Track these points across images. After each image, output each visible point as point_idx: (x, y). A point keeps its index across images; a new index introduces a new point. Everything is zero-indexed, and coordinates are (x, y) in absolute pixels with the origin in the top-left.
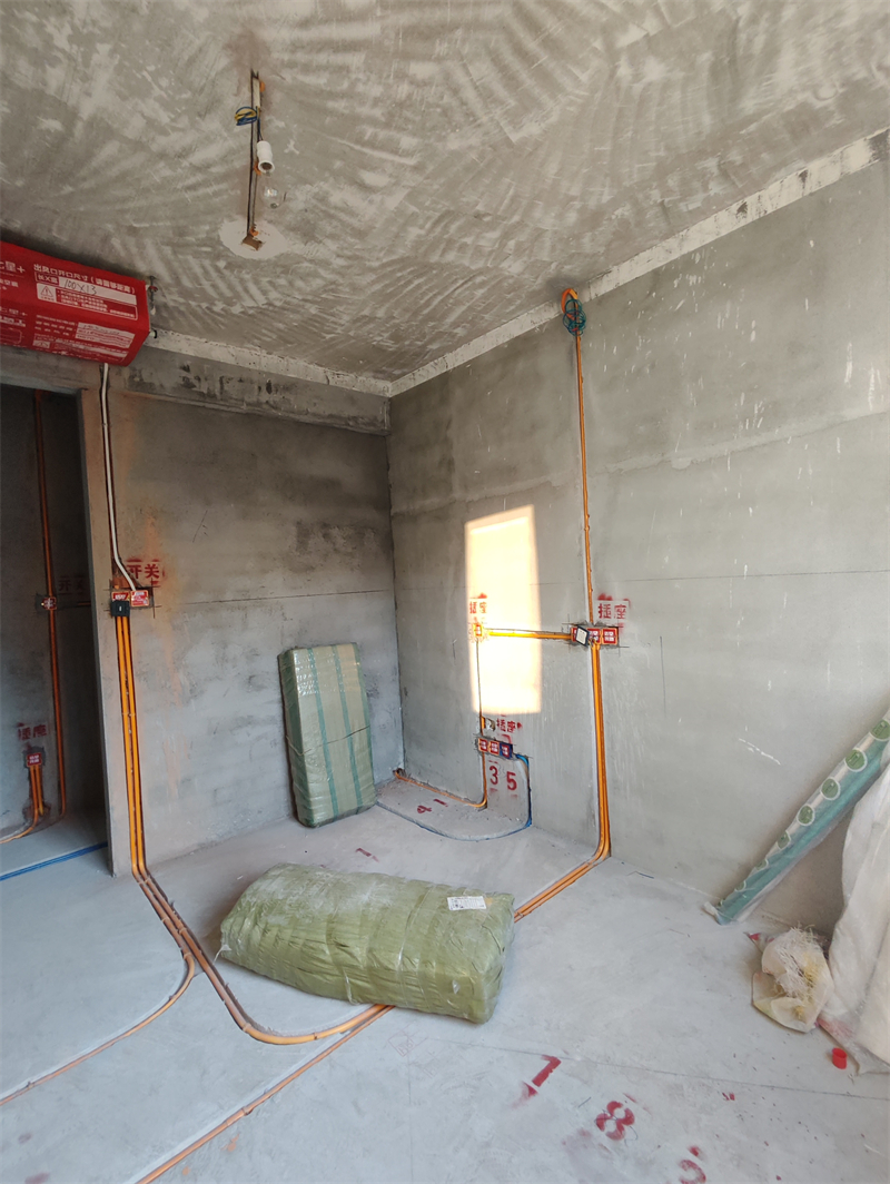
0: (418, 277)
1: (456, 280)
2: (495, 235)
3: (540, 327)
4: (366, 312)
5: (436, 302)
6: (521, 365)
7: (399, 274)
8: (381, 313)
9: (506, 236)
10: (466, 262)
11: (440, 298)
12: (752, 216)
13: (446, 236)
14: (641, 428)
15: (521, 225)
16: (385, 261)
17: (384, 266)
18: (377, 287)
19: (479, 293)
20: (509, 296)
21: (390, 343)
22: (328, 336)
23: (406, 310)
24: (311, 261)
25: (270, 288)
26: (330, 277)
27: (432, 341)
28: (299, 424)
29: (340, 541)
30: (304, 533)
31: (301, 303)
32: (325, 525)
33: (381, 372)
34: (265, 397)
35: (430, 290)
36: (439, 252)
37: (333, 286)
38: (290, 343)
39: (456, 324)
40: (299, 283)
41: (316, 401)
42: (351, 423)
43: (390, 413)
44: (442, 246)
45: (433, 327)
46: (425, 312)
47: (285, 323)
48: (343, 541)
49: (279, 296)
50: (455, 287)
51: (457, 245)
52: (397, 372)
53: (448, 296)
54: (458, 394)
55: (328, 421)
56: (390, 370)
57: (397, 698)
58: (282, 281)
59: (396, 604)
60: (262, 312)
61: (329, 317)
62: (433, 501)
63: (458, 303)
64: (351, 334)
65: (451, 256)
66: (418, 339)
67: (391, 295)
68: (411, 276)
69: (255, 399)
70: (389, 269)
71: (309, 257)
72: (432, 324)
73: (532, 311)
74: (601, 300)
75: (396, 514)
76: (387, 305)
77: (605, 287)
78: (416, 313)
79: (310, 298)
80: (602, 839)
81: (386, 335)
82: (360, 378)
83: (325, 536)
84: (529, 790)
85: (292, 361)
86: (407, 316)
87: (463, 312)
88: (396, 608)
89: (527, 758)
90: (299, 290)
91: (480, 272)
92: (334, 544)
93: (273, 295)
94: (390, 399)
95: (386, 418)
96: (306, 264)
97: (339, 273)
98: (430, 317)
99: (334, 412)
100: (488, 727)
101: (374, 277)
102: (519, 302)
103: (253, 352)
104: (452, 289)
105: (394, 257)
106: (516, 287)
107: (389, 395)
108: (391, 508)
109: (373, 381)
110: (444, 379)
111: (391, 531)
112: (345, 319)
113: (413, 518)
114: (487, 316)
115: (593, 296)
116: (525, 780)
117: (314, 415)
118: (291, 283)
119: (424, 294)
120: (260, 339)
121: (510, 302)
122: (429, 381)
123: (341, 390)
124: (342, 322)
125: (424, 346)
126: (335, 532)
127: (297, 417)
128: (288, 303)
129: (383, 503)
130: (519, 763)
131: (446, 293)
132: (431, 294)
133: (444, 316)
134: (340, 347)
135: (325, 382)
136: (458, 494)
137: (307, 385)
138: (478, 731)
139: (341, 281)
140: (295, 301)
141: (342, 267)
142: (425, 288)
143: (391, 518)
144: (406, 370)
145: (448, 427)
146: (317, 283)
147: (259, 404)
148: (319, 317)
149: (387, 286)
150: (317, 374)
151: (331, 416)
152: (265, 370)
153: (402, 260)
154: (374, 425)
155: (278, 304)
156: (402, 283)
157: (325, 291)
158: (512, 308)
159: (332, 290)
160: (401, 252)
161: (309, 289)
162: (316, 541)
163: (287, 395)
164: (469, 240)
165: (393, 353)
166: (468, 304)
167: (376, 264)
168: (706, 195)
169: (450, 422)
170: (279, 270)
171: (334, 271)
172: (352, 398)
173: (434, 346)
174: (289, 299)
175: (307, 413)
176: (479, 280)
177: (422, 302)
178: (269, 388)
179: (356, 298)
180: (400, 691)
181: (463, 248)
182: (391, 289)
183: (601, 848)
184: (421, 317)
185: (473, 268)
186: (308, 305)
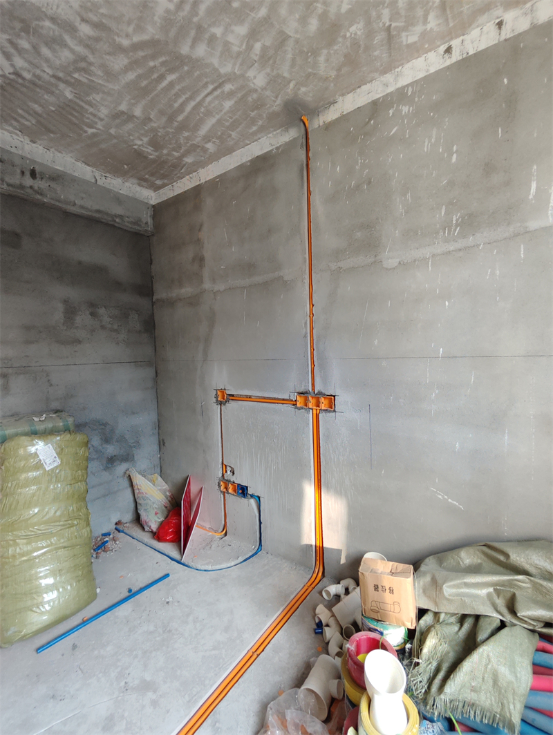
0: (171, 71)
1: (206, 85)
2: (242, 30)
3: (277, 148)
4: (123, 107)
5: (189, 108)
6: (260, 180)
7: (152, 64)
8: (138, 112)
9: (253, 35)
10: (215, 61)
11: (192, 104)
12: (456, 56)
13: (195, 19)
14: (359, 234)
15: (266, 20)
16: (136, 39)
17: (136, 47)
18: (131, 76)
19: (228, 104)
20: (253, 114)
21: (150, 150)
22: (90, 131)
23: (162, 113)
24: (53, 20)
25: (12, 51)
26: (79, 49)
27: (187, 153)
28: (67, 215)
29: (106, 319)
30: (70, 312)
31: (53, 80)
32: (92, 305)
33: (146, 180)
34: (28, 181)
35: (183, 91)
36: (189, 41)
37: (83, 65)
38: (52, 132)
39: (207, 138)
40: (45, 51)
41: (84, 196)
42: (117, 220)
43: (154, 217)
44: (193, 33)
45: (187, 139)
46: (180, 118)
47: (40, 105)
48: (109, 320)
49: (26, 65)
50: (206, 92)
51: (207, 36)
52: (159, 182)
53: (200, 104)
54: (209, 202)
55: (97, 215)
56: (153, 179)
57: (156, 447)
58: (24, 44)
59: (156, 373)
60: (10, 83)
61: (87, 107)
62: (187, 290)
63: (209, 113)
64: (112, 131)
65: (201, 50)
66: (174, 149)
67: (145, 91)
68: (163, 69)
69: (18, 182)
70: (141, 54)
71: (50, 12)
72: (186, 134)
73: (271, 135)
74: (328, 127)
75: (157, 300)
76: (143, 102)
77: (331, 115)
78: (171, 119)
79: (61, 75)
80: (318, 563)
81: (146, 140)
82: (127, 184)
83: (92, 314)
84: (260, 523)
85: (59, 155)
86: (164, 119)
87: (213, 125)
88: (157, 376)
89: (259, 497)
90: (47, 60)
91: (229, 78)
92: (101, 321)
93: (19, 62)
94: (153, 206)
95: (150, 221)
96: (47, 23)
97: (87, 46)
98: (183, 127)
99: (102, 209)
100: (229, 472)
101: (126, 61)
102: (260, 123)
103: (15, 137)
104: (203, 95)
105: (145, 37)
106: (259, 105)
107: (153, 202)
108: (153, 295)
109: (138, 189)
110: (197, 190)
111: (153, 314)
112: (104, 112)
113: (171, 303)
114: (234, 134)
115: (321, 123)
116: (257, 515)
117: (82, 207)
118: (35, 48)
119: (177, 95)
120: (18, 121)
121: (253, 121)
122: (185, 192)
123: (109, 191)
124: (102, 116)
125: (180, 158)
126: (102, 311)
127: (64, 206)
128: (39, 78)
129: (145, 289)
130: (252, 501)
131: (199, 99)
132: (184, 98)
133: (196, 128)
134: (103, 146)
135: (93, 181)
136: (207, 285)
137: (74, 180)
138: (221, 475)
139: (91, 58)
140: (46, 77)
141: (89, 38)
142: (177, 87)
143: (153, 304)
144: (166, 181)
145: (200, 230)
146: (66, 55)
147: (22, 187)
148: (75, 103)
149: (140, 77)
150: (85, 172)
151: (98, 211)
152: (29, 156)
153: (153, 43)
154: (139, 225)
155: (27, 76)
156: (155, 76)
157: (78, 70)
158: (255, 128)
159: (85, 70)
160: (151, 32)
161: (58, 62)
162: (83, 318)
163: (53, 185)
164: (218, 31)
165: (154, 161)
166: (218, 117)
167: (125, 43)
168: (424, 27)
169: (201, 226)
170: (18, 25)
171: (81, 42)
172: (118, 199)
173: (189, 160)
174: (38, 72)
175: (75, 204)
176: (228, 87)
177: (176, 105)
178: (33, 174)
179: (111, 86)
180: (159, 441)
181: (212, 40)
182: (144, 83)
183: (317, 570)
184: (176, 124)
185: (223, 71)
186: (62, 86)
